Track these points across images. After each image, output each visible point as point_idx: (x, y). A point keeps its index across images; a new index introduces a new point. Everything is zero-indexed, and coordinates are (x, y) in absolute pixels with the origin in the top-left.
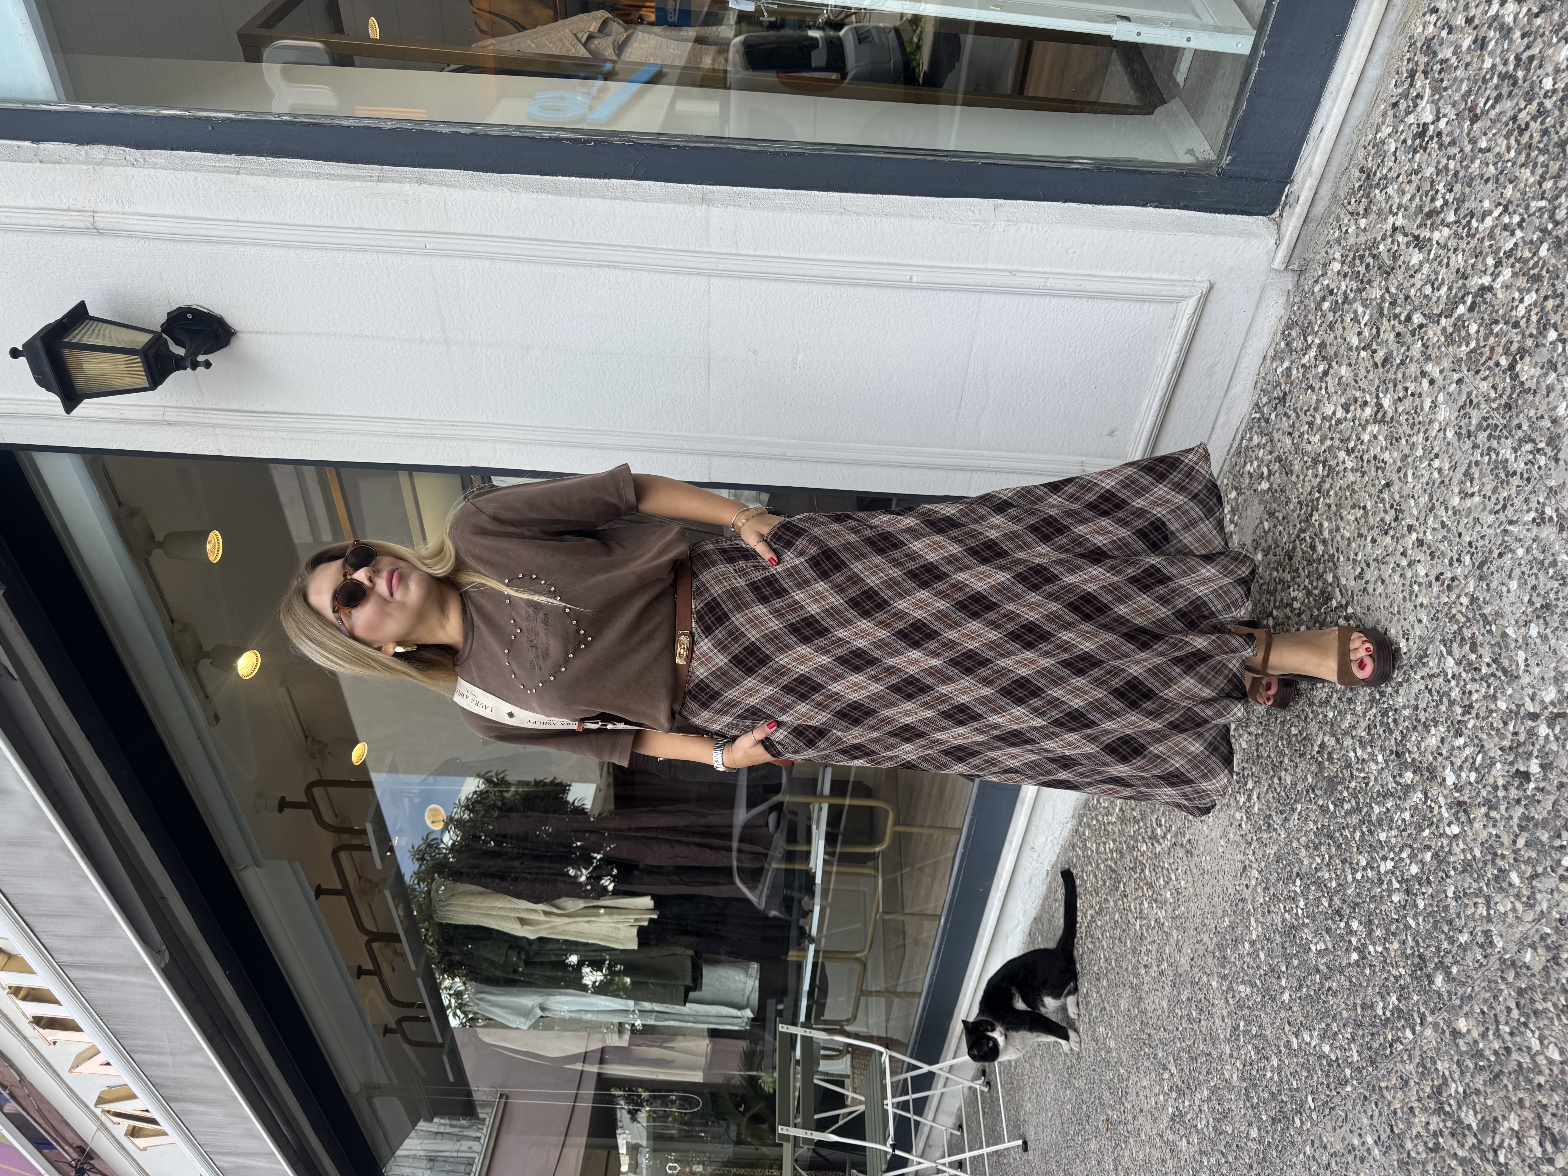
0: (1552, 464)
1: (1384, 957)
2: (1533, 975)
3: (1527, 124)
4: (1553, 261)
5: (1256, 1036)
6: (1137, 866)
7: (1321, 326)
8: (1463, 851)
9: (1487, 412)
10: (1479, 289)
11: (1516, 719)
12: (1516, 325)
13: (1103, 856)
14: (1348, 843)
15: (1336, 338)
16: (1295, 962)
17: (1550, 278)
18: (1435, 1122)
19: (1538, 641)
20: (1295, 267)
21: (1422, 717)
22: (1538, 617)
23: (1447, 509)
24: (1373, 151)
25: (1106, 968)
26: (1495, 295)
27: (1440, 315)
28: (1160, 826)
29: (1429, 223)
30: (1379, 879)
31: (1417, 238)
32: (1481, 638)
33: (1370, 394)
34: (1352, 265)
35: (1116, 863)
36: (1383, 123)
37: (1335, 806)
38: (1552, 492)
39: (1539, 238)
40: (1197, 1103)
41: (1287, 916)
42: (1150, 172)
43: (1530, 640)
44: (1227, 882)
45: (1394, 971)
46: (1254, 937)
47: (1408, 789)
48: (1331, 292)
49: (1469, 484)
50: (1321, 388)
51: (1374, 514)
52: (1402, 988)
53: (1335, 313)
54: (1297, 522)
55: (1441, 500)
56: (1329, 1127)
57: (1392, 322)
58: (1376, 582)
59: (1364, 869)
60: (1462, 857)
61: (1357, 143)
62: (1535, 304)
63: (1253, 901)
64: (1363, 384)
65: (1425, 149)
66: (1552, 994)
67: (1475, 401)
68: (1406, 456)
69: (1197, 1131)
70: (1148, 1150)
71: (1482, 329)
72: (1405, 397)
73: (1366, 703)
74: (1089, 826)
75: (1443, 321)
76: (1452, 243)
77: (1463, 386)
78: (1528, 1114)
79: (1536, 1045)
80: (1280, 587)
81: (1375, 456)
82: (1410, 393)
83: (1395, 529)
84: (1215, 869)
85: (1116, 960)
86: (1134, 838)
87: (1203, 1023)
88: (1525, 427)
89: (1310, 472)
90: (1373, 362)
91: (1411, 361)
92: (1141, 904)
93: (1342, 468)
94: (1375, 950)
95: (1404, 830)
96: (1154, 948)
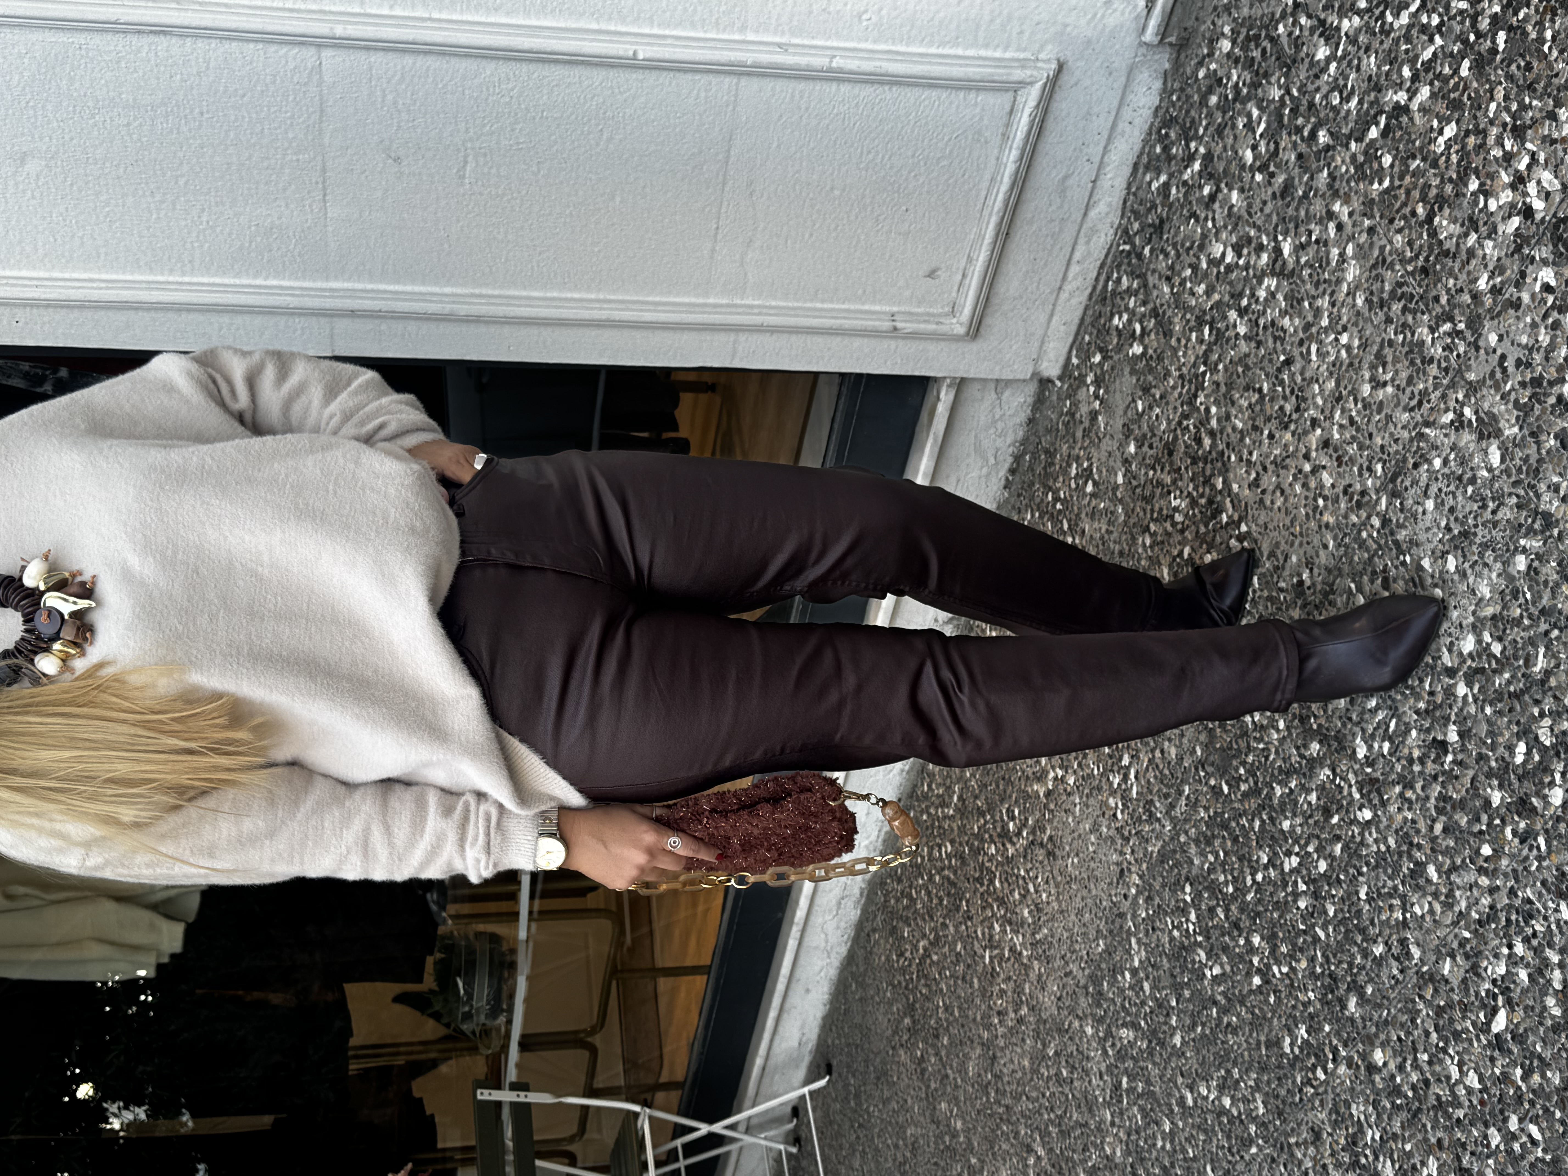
0: (1472, 352)
1: (1290, 980)
2: (1452, 990)
4: (1475, 84)
5: (1142, 1095)
6: (984, 875)
7: (1206, 129)
8: (1376, 841)
9: (1402, 276)
10: (1394, 108)
11: (1433, 674)
12: (1435, 164)
14: (1246, 836)
15: (1225, 149)
16: (1187, 993)
17: (1471, 108)
19: (1456, 577)
20: (1173, 40)
22: (1456, 547)
23: (1356, 400)
25: (947, 1020)
26: (1411, 119)
27: (1349, 137)
28: (1013, 818)
30: (1283, 880)
31: (1322, 23)
32: (1394, 571)
33: (1268, 235)
35: (955, 873)
37: (1230, 786)
38: (1473, 389)
39: (1460, 51)
41: (1176, 933)
43: (1446, 577)
44: (1101, 892)
45: (1302, 997)
46: (1136, 964)
47: (1314, 763)
48: (1219, 82)
49: (1381, 370)
50: (1206, 219)
51: (1272, 400)
52: (1311, 1017)
53: (1224, 113)
54: (1178, 404)
55: (1350, 388)
57: (1293, 138)
58: (1274, 492)
59: (1266, 867)
60: (1375, 848)
62: (1456, 138)
63: (1134, 916)
64: (1258, 218)
66: (1471, 1010)
67: (1389, 260)
68: (1309, 325)
71: (1396, 163)
72: (1309, 242)
75: (1353, 145)
76: (1362, 39)
77: (1375, 238)
78: (1448, 1157)
79: (1455, 1073)
80: (1158, 491)
81: (1273, 322)
82: (1314, 238)
83: (1296, 422)
84: (1085, 875)
85: (960, 1008)
86: (979, 837)
87: (1076, 1084)
88: (1444, 300)
89: (1194, 335)
90: (1269, 193)
91: (1315, 195)
92: (991, 927)
93: (1232, 333)
94: (1280, 971)
95: (1310, 817)
96: (1009, 987)
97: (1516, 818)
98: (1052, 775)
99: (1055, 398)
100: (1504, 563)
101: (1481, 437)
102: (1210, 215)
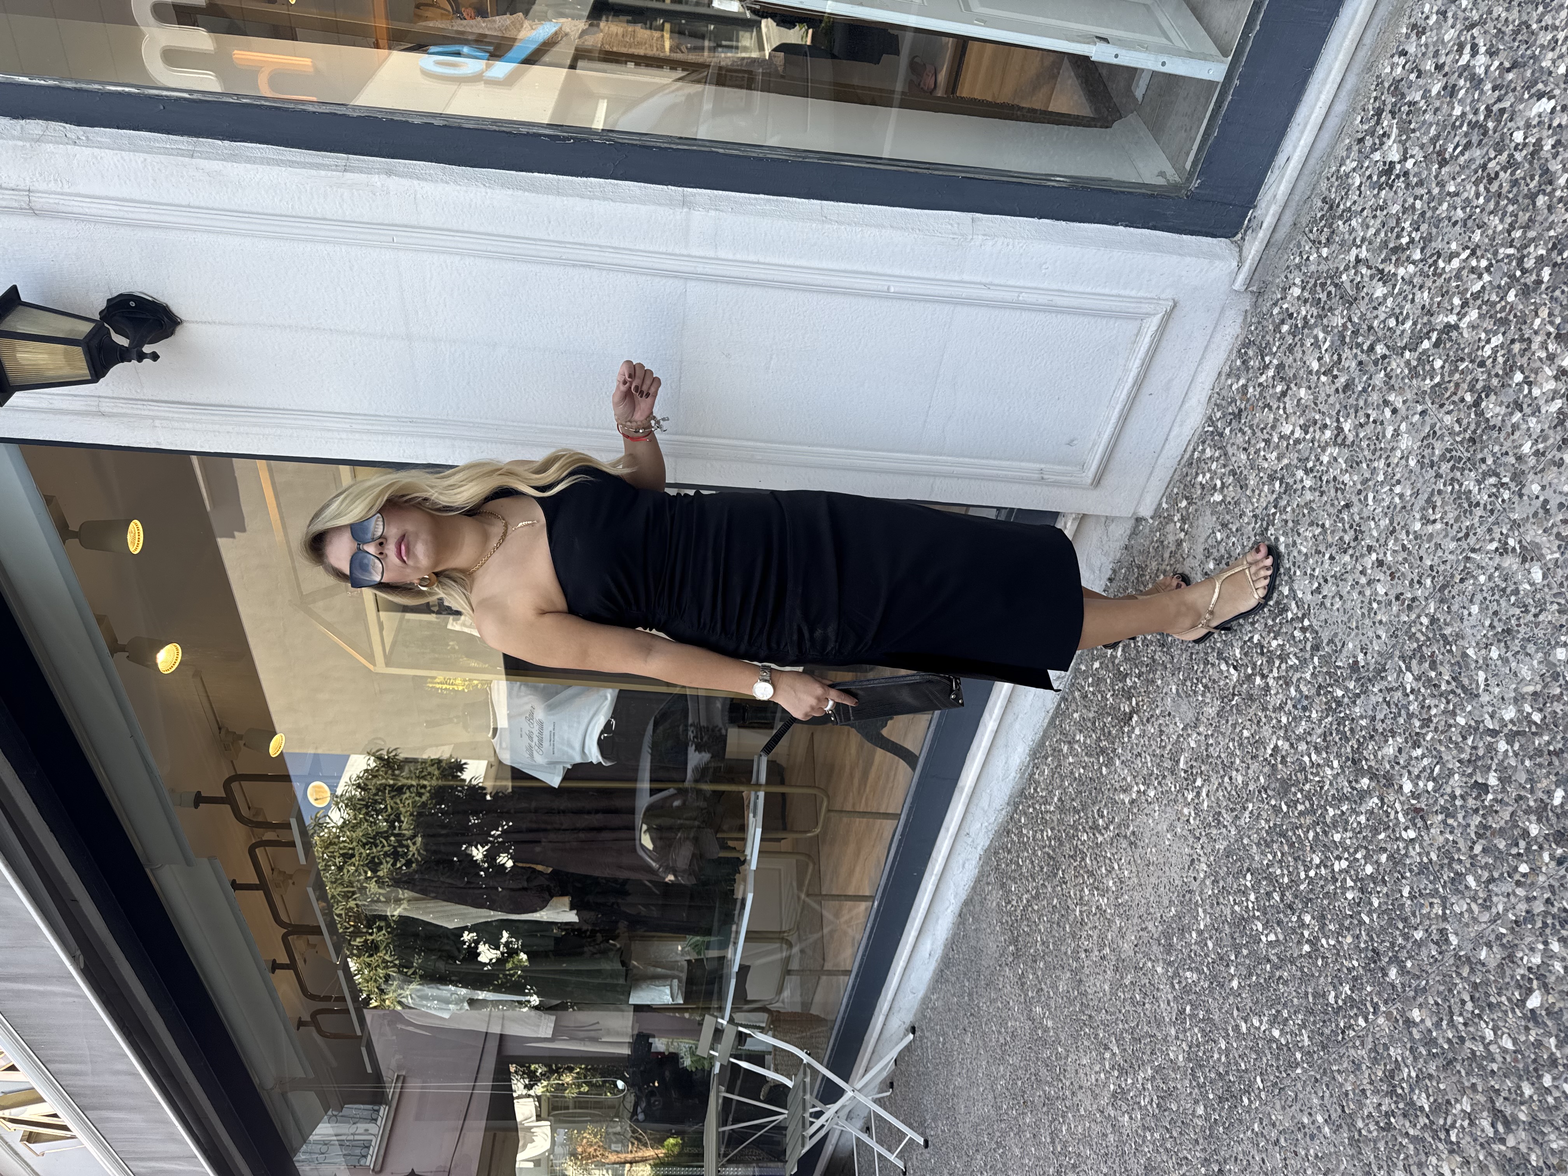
0: (1516, 499)
1: (1337, 950)
2: (1488, 971)
3: (1497, 174)
4: (1521, 307)
5: (1203, 1020)
6: (1078, 854)
7: (1279, 347)
8: (1419, 854)
9: (1452, 444)
10: (1445, 327)
11: (1475, 734)
12: (1482, 364)
13: (1040, 843)
14: (1301, 842)
15: (1295, 360)
16: (1245, 952)
17: (1517, 323)
18: (1387, 1104)
19: (1499, 663)
20: (1254, 289)
21: (1380, 727)
22: (1499, 641)
23: (1408, 533)
24: (1336, 184)
25: (1043, 951)
26: (1461, 334)
27: (1405, 348)
28: (1102, 817)
29: (1394, 258)
30: (1333, 877)
31: (1381, 272)
32: (1441, 657)
33: (1331, 418)
34: (1313, 291)
35: (1054, 851)
36: (1348, 157)
37: (1288, 806)
38: (1515, 525)
39: (1506, 283)
40: (1140, 1081)
41: (1237, 908)
42: (1124, 192)
43: (1490, 662)
44: (1174, 874)
45: (1347, 964)
46: (1202, 927)
47: (1363, 795)
48: (1291, 316)
49: (1431, 511)
50: (1278, 408)
51: (1333, 532)
52: (1355, 979)
54: (1252, 534)
55: (1402, 524)
56: (1278, 1106)
57: (1355, 351)
58: (1333, 597)
59: (1318, 867)
60: (1418, 860)
61: (1321, 174)
62: (1502, 346)
63: (1201, 893)
64: (1323, 408)
65: (1391, 187)
66: (1507, 989)
67: (1439, 433)
68: (1368, 480)
69: (1140, 1108)
70: (1088, 1125)
71: (1447, 365)
72: (1367, 423)
73: (1322, 712)
74: (1025, 814)
75: (1407, 354)
76: (1417, 280)
77: (1427, 418)
78: (1481, 1098)
79: (1489, 1035)
81: (1335, 477)
82: (1371, 419)
83: (1354, 548)
84: (1162, 861)
85: (1054, 944)
86: (1074, 827)
87: (1147, 1006)
88: (1490, 461)
89: (1266, 487)
90: (1334, 388)
91: (1373, 389)
92: (1082, 891)
93: (1300, 487)
94: (1328, 943)
95: (1360, 832)
96: (1095, 934)
97: (1554, 846)
98: (1135, 789)
99: (1147, 530)
100: (1545, 654)
101: (1524, 560)
102: (1282, 406)
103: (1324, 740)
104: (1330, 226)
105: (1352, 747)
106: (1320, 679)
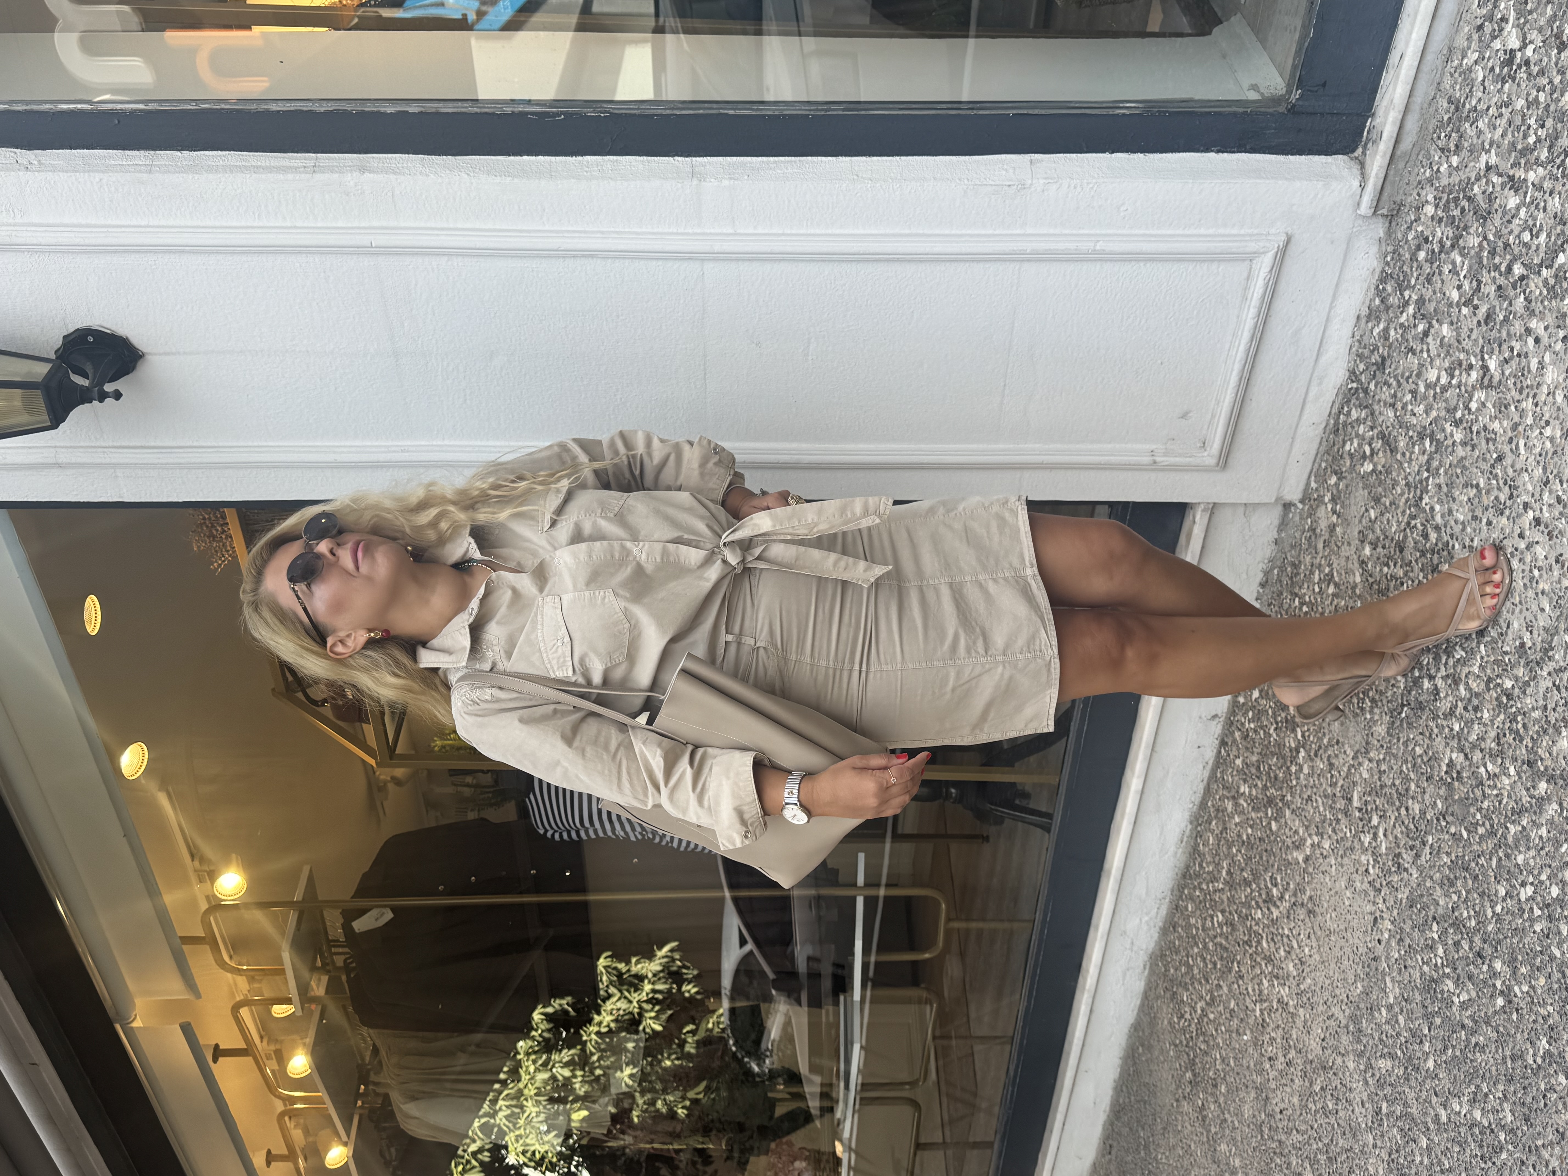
1: (1530, 997)
5: (1401, 1117)
6: (1252, 938)
7: (1417, 279)
13: (1211, 933)
14: (1485, 873)
15: (1435, 293)
16: (1438, 1021)
20: (1385, 212)
23: (1561, 482)
24: (1460, 80)
25: (1224, 1070)
27: (1541, 265)
28: (1276, 885)
29: (1523, 161)
30: (1520, 908)
31: (1511, 178)
33: (1475, 356)
34: (1446, 209)
35: (1227, 939)
36: (1469, 48)
37: (1469, 832)
41: (1425, 968)
42: (1210, 113)
44: (1357, 940)
45: (1542, 1011)
46: (1391, 1000)
47: (1541, 801)
48: (1426, 240)
50: (1422, 351)
51: (1488, 492)
52: (1552, 1029)
53: (1432, 263)
54: (1406, 507)
55: (1555, 472)
57: (1493, 274)
59: (1504, 900)
61: (1443, 69)
63: (1388, 958)
64: (1467, 344)
65: (1514, 79)
68: (1516, 425)
72: (1511, 358)
73: (1494, 709)
74: (1191, 898)
75: (1544, 272)
76: (1547, 185)
80: (1392, 584)
81: (1484, 426)
82: (1515, 353)
83: (1510, 508)
84: (1342, 927)
85: (1235, 1058)
86: (1247, 904)
87: (1341, 1114)
89: (1417, 447)
90: (1475, 322)
91: (1514, 317)
92: (1260, 983)
93: (1449, 442)
94: (1521, 990)
95: (1542, 849)
96: (1278, 1035)
98: (1309, 842)
99: (1297, 518)
102: (1425, 347)
103: (1498, 744)
104: (1458, 131)
105: (1527, 746)
106: (1489, 671)
